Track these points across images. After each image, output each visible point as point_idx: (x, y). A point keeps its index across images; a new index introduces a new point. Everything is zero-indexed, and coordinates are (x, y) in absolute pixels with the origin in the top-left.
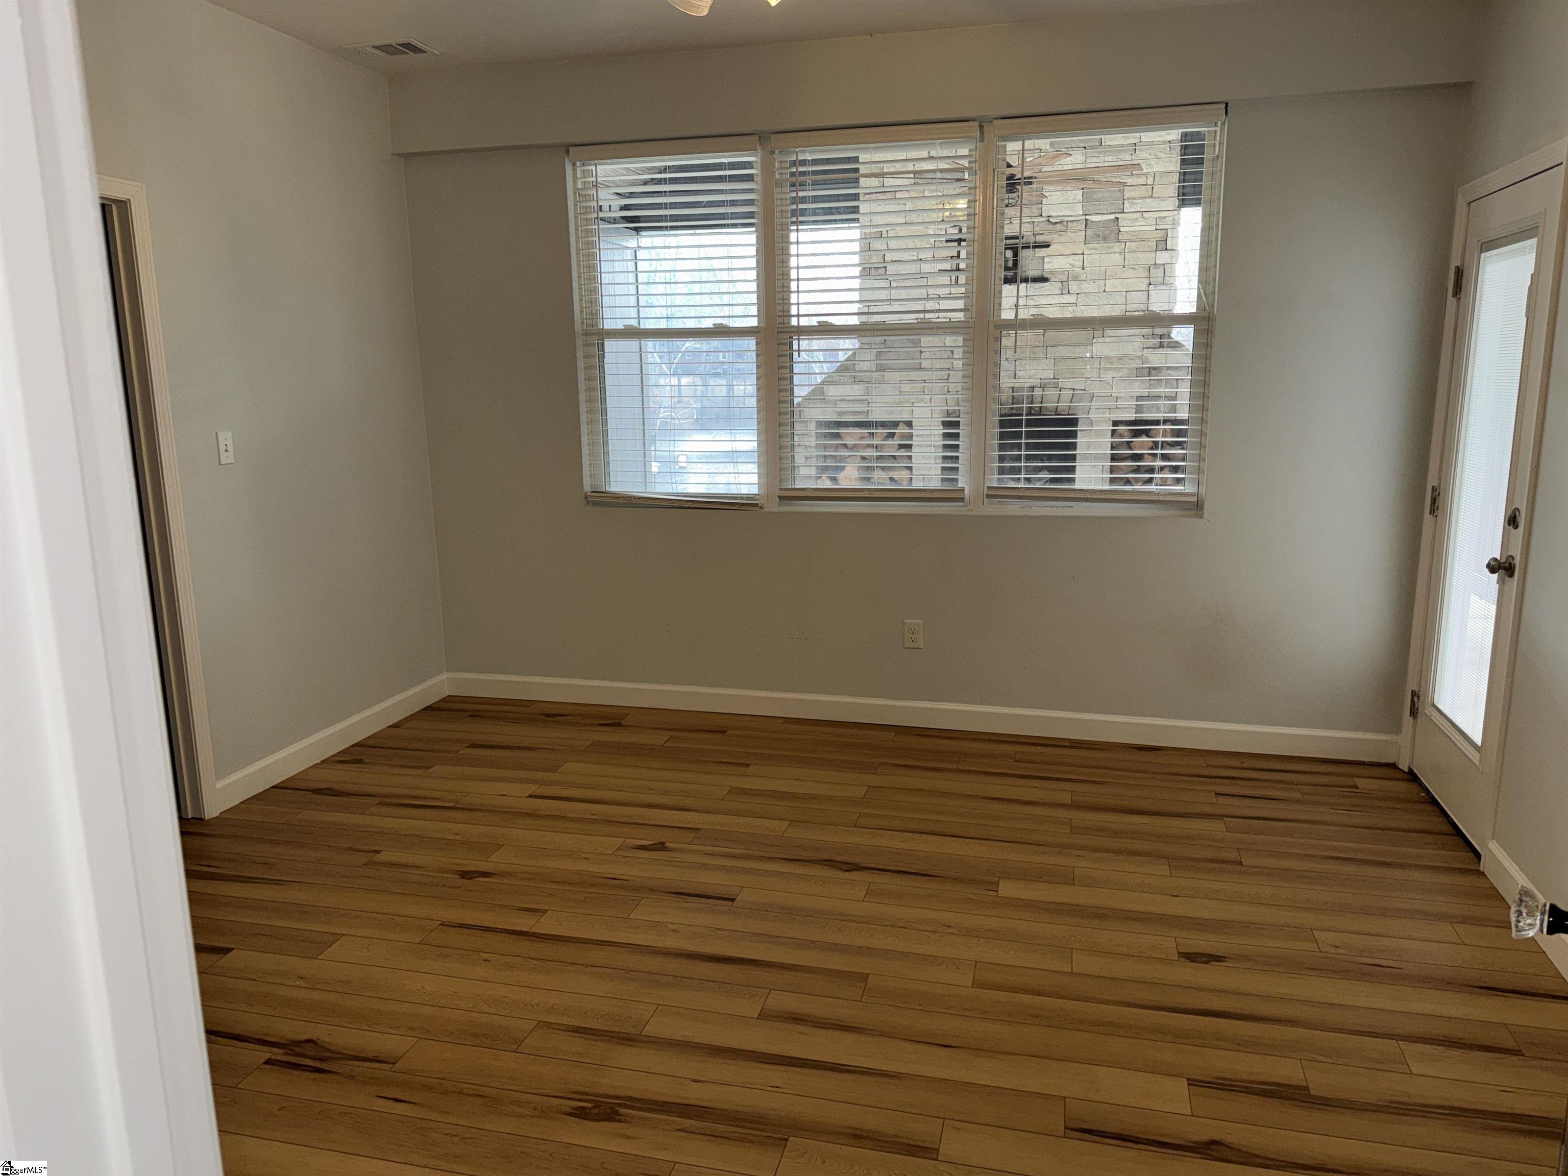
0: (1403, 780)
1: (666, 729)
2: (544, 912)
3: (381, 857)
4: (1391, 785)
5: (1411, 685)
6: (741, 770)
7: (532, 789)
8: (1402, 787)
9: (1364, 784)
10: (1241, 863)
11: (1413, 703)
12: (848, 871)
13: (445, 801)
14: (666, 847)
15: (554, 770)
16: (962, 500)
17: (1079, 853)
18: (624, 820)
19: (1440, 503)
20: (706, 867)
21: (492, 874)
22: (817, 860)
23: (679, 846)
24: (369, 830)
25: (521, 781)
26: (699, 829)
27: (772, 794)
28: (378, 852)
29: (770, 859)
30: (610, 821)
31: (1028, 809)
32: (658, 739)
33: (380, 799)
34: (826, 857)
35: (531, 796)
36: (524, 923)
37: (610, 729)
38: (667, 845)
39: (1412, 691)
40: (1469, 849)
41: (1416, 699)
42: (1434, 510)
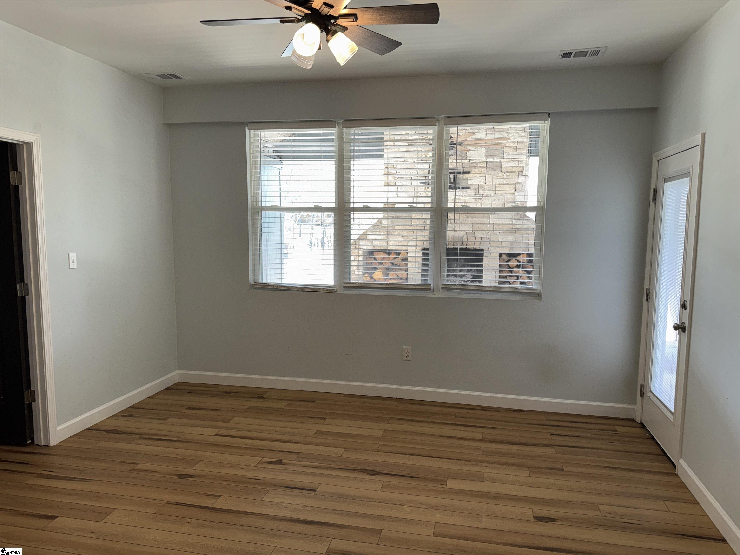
0: (638, 427)
1: (285, 400)
2: (220, 496)
3: (139, 467)
4: (632, 430)
5: (640, 382)
6: (322, 421)
7: (216, 431)
8: (638, 431)
9: (620, 429)
10: (563, 470)
11: (641, 390)
12: (373, 475)
13: (173, 437)
14: (282, 463)
15: (228, 421)
16: (430, 289)
17: (485, 465)
18: (261, 448)
19: (650, 296)
20: (302, 473)
21: (194, 476)
22: (358, 469)
23: (290, 462)
24: (133, 452)
25: (212, 427)
26: (300, 453)
27: (337, 434)
28: (137, 464)
29: (334, 469)
30: (255, 448)
31: (461, 442)
32: (281, 405)
33: (140, 436)
34: (363, 468)
35: (216, 435)
36: (209, 502)
37: (258, 400)
38: (283, 461)
39: (641, 384)
40: (670, 463)
41: (643, 388)
42: (647, 300)
